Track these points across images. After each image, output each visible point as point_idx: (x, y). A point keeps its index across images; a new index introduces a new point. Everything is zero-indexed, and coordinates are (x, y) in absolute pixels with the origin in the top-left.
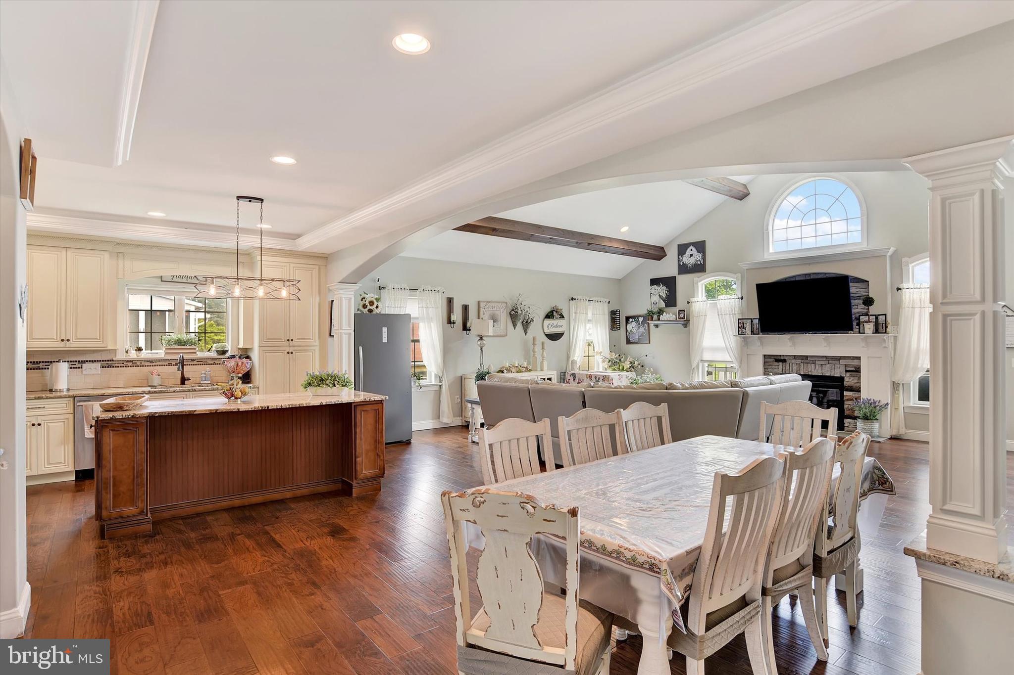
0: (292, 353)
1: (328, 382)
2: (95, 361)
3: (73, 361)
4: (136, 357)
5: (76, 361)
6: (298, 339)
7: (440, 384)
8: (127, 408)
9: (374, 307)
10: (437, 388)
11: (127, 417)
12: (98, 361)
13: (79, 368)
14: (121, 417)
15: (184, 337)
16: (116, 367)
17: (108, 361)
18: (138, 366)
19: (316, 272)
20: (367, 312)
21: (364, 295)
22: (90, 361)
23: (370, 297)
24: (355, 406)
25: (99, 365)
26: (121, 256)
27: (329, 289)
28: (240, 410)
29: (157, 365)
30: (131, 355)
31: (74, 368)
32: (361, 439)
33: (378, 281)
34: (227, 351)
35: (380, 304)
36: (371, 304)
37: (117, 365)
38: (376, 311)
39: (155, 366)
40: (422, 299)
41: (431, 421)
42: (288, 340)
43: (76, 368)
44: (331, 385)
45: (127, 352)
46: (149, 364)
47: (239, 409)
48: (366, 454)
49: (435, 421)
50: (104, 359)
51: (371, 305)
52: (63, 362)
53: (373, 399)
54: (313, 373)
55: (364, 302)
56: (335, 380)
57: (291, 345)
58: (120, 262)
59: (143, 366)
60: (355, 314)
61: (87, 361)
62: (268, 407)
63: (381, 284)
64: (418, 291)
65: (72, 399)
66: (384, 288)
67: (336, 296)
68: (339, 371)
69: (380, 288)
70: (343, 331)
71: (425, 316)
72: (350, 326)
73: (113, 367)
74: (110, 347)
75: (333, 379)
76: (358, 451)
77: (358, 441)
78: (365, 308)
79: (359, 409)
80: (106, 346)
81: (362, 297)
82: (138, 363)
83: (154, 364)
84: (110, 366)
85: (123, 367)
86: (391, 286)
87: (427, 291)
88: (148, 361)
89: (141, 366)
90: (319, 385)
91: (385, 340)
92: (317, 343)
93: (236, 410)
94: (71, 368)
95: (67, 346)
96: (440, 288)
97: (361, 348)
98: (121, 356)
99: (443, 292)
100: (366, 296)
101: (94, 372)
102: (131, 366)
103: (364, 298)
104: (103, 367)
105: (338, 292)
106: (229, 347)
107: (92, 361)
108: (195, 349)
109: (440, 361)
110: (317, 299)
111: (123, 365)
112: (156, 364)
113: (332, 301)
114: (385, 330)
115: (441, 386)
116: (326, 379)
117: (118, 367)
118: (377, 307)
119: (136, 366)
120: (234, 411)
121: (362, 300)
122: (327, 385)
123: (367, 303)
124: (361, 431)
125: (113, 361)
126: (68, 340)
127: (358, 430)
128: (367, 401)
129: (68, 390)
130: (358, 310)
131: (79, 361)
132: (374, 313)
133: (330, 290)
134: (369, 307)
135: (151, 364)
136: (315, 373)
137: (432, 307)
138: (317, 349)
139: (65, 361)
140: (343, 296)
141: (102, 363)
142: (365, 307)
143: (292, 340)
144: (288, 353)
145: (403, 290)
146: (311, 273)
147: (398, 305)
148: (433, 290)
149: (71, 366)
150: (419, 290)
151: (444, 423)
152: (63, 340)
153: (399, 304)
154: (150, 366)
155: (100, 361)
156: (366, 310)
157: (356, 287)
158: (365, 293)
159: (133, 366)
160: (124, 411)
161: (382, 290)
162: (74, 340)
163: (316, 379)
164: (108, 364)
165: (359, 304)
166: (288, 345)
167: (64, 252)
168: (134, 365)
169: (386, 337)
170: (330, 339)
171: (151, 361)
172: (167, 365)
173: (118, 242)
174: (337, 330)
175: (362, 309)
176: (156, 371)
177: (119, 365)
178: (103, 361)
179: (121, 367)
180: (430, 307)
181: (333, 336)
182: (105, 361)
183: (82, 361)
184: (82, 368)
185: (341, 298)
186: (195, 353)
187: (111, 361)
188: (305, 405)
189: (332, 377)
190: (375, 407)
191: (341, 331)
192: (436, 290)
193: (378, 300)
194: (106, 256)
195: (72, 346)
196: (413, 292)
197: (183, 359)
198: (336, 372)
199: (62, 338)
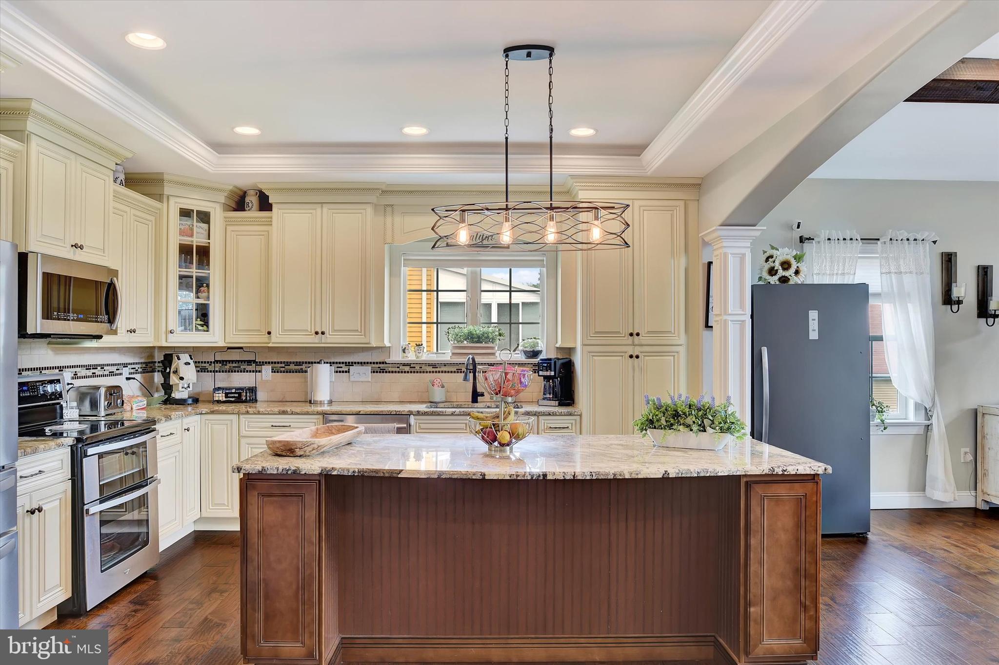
0: (637, 357)
1: (689, 420)
2: (364, 363)
3: (340, 363)
4: (415, 359)
5: (343, 363)
6: (649, 332)
7: (927, 422)
8: (302, 453)
9: (790, 273)
10: (921, 431)
11: (285, 472)
12: (368, 363)
13: (346, 372)
14: (275, 472)
15: (479, 330)
16: (389, 372)
17: (380, 363)
18: (417, 372)
19: (680, 213)
20: (778, 283)
21: (770, 252)
22: (358, 363)
23: (783, 254)
24: (747, 482)
25: (369, 368)
26: (389, 209)
27: (703, 240)
28: (487, 478)
29: (442, 372)
30: (409, 356)
31: (340, 372)
32: (761, 563)
33: (798, 227)
34: (540, 352)
35: (803, 267)
36: (786, 266)
37: (390, 369)
38: (794, 280)
39: (439, 372)
40: (887, 258)
41: (906, 494)
42: (631, 335)
43: (343, 372)
44: (695, 428)
45: (404, 351)
46: (430, 369)
47: (485, 475)
48: (774, 599)
49: (915, 494)
50: (375, 361)
51: (784, 269)
52: (325, 363)
53: (791, 470)
54: (659, 399)
55: (772, 265)
56: (704, 416)
57: (636, 343)
58: (389, 220)
59: (424, 372)
60: (752, 286)
61: (355, 363)
62: (545, 475)
63: (804, 232)
64: (879, 242)
65: (321, 417)
66: (809, 239)
67: (716, 253)
68: (713, 399)
69: (802, 240)
70: (729, 318)
71: (895, 289)
72: (742, 307)
73: (386, 372)
74: (374, 344)
75: (700, 413)
76: (754, 589)
77: (753, 567)
78: (772, 275)
79: (758, 490)
80: (368, 341)
81: (767, 255)
82: (417, 368)
83: (437, 370)
84: (383, 371)
85: (399, 372)
86: (824, 234)
87: (899, 241)
88: (429, 365)
89: (420, 372)
90: (672, 425)
91: (814, 335)
92: (682, 339)
93: (479, 477)
94: (337, 372)
95: (323, 341)
96: (926, 234)
97: (765, 351)
98: (396, 357)
99: (935, 242)
100: (774, 252)
101: (363, 379)
102: (408, 372)
103: (772, 257)
104: (374, 372)
105: (720, 245)
106: (541, 346)
107: (361, 363)
108: (493, 348)
109: (927, 377)
110: (683, 261)
111: (398, 370)
112: (440, 370)
113: (710, 263)
114: (813, 315)
115: (928, 427)
116: (684, 414)
117: (392, 372)
118: (797, 272)
119: (414, 372)
120: (474, 477)
121: (767, 260)
122: (688, 426)
123: (777, 266)
124: (762, 542)
125: (386, 363)
126: (323, 333)
127: (753, 542)
128: (777, 475)
129: (330, 402)
130: (760, 278)
131: (346, 363)
132: (791, 282)
133: (706, 244)
134: (781, 273)
135: (434, 370)
136: (663, 402)
137: (911, 273)
138: (682, 350)
139: (327, 363)
140: (729, 251)
141: (373, 365)
142: (773, 272)
143: (638, 334)
144: (631, 357)
145: (848, 242)
146: (672, 215)
147: (838, 270)
148: (912, 239)
149: (336, 369)
150: (881, 240)
151: (935, 500)
152: (317, 333)
153: (841, 268)
154: (433, 372)
155: (371, 363)
156: (776, 278)
157: (754, 232)
158: (773, 248)
159: (411, 372)
160: (297, 456)
161: (806, 245)
162: (331, 333)
163: (664, 413)
164: (380, 368)
165: (761, 270)
166: (630, 343)
167: (319, 210)
168: (413, 370)
169: (816, 328)
170: (706, 333)
171: (434, 365)
172: (455, 372)
173: (384, 189)
174: (717, 315)
175: (768, 278)
176: (439, 380)
177: (394, 370)
178: (374, 363)
179: (396, 372)
180: (906, 273)
181: (712, 327)
182: (377, 363)
183: (349, 363)
184: (349, 372)
185: (725, 255)
186: (493, 354)
187: (383, 363)
188: (627, 476)
189: (699, 410)
190: (799, 490)
191: (725, 317)
192: (919, 237)
193: (798, 258)
194: (369, 209)
195: (328, 341)
196: (870, 246)
197: (474, 364)
198: (706, 400)
199: (317, 330)
